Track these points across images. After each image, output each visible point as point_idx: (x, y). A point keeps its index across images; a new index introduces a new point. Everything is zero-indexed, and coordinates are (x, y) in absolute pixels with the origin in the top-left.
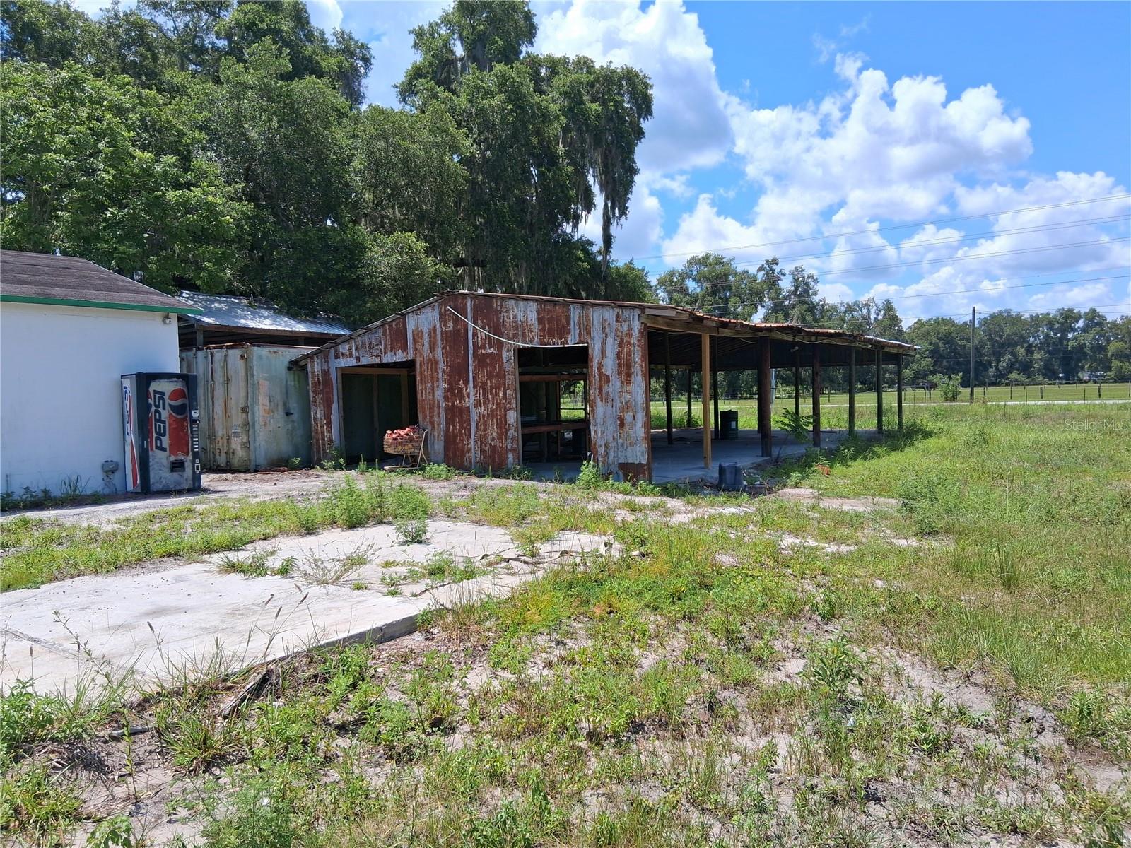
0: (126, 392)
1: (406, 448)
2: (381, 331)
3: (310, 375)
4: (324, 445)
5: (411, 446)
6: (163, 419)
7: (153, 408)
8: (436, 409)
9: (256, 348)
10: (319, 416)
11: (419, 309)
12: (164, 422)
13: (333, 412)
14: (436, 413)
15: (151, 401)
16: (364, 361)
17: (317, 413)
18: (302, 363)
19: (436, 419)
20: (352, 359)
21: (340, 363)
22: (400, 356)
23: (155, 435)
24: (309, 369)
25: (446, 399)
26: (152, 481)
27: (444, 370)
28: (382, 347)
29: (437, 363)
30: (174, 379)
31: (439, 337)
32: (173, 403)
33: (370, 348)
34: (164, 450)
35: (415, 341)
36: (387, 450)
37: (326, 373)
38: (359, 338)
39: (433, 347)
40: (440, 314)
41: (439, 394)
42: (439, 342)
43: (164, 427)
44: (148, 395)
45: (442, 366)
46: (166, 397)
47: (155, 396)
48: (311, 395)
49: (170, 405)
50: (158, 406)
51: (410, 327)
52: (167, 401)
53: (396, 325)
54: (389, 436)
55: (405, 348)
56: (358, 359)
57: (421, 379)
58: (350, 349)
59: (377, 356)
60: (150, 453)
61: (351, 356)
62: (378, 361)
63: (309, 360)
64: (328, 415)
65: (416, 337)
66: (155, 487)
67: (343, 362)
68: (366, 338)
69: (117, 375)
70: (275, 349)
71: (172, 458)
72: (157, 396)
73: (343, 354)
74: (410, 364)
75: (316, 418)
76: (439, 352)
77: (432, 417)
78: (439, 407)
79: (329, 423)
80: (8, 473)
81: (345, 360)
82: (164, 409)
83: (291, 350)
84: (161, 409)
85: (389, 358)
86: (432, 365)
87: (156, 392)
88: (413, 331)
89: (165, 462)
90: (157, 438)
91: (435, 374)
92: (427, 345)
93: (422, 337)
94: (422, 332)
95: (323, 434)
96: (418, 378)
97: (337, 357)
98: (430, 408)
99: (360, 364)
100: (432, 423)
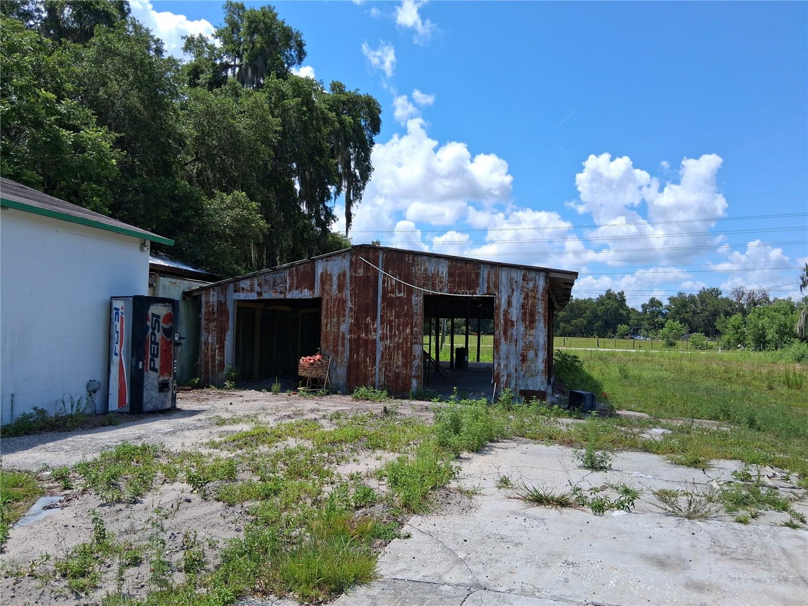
0: (117, 313)
1: (318, 372)
2: (287, 272)
3: (204, 305)
4: (213, 367)
5: (321, 370)
6: (157, 341)
7: (150, 331)
8: (340, 340)
9: (162, 278)
10: (210, 341)
11: (330, 256)
12: (157, 344)
13: (227, 338)
14: (340, 343)
15: (149, 324)
16: (266, 296)
17: (209, 338)
18: (195, 294)
19: (340, 348)
20: (253, 294)
21: (239, 296)
22: (306, 294)
23: (150, 357)
24: (203, 299)
25: (350, 332)
26: (145, 400)
27: (351, 308)
28: (288, 286)
29: (345, 302)
30: (167, 304)
31: (348, 280)
32: (165, 326)
33: (274, 286)
34: (156, 370)
35: (323, 283)
36: (301, 373)
37: (222, 305)
38: (263, 277)
39: (341, 288)
40: (351, 262)
41: (344, 328)
42: (348, 285)
43: (158, 348)
44: (147, 318)
45: (349, 304)
46: (161, 320)
47: (152, 319)
48: (203, 322)
49: (163, 328)
50: (154, 329)
51: (320, 268)
52: (162, 324)
53: (304, 268)
54: (304, 361)
55: (311, 287)
56: (259, 294)
57: (327, 314)
58: (252, 285)
59: (281, 293)
60: (145, 373)
61: (252, 290)
62: (282, 296)
63: (204, 292)
64: (221, 341)
65: (324, 279)
66: (148, 407)
67: (242, 296)
68: (269, 277)
69: (107, 297)
70: (174, 280)
71: (161, 379)
72: (154, 318)
73: (243, 289)
74: (317, 302)
75: (206, 343)
76: (347, 293)
77: (336, 346)
78: (343, 339)
79: (222, 348)
80: (13, 392)
81: (244, 294)
82: (158, 331)
83: (185, 282)
84: (156, 332)
85: (295, 295)
86: (339, 303)
87: (153, 315)
88: (322, 274)
89: (156, 383)
90: (152, 360)
91: (342, 312)
92: (335, 287)
93: (331, 280)
94: (331, 275)
95: (213, 357)
96: (324, 313)
97: (236, 291)
98: (334, 339)
99: (261, 298)
100: (336, 352)
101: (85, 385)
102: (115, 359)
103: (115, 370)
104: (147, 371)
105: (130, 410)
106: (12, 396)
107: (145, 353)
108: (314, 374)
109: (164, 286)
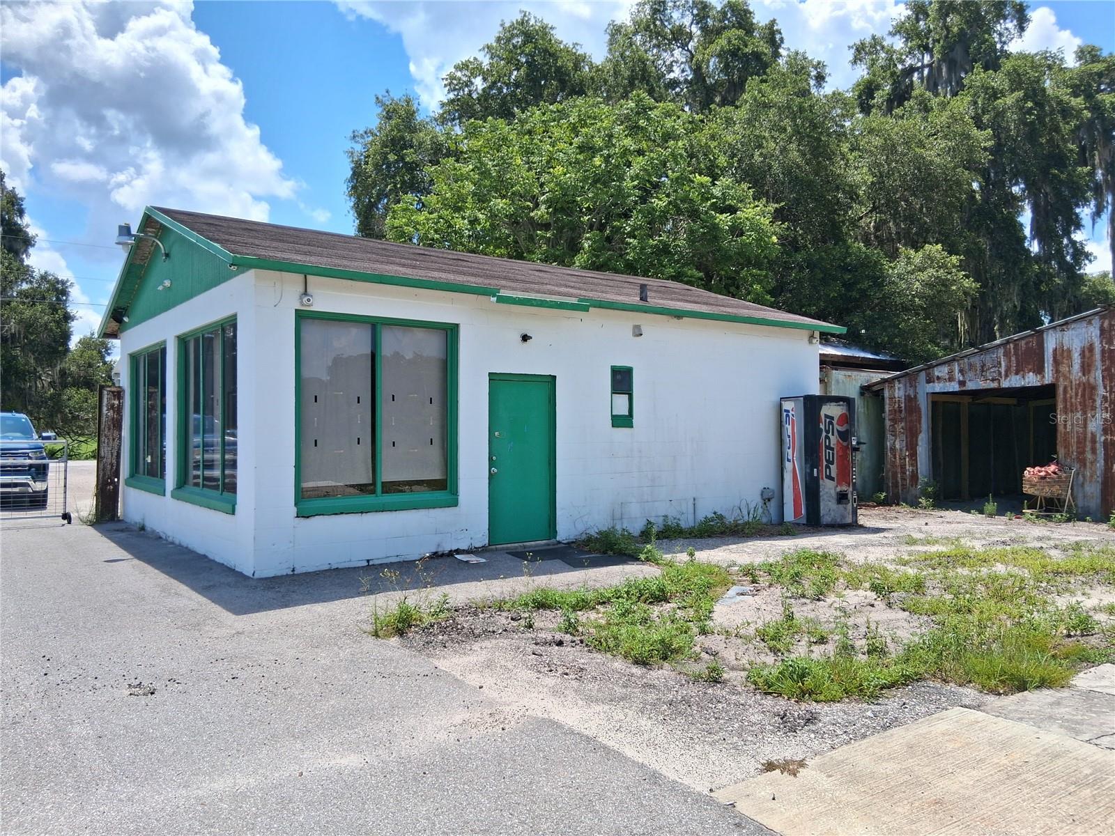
0: (787, 416)
1: (1054, 489)
2: (1001, 351)
3: (887, 401)
4: (903, 479)
5: (1058, 487)
6: (832, 446)
7: (824, 434)
8: (1089, 445)
9: (834, 371)
10: (898, 446)
11: (1066, 323)
12: (832, 449)
13: (920, 443)
14: (1088, 449)
15: (822, 426)
16: (971, 386)
17: (897, 443)
18: (875, 388)
19: (1089, 456)
20: (953, 383)
21: (934, 387)
22: (1031, 380)
23: (825, 463)
24: (887, 394)
25: (1105, 431)
26: (822, 512)
27: (1105, 397)
28: (1003, 370)
29: (1093, 388)
30: (841, 403)
31: (1098, 356)
32: (840, 428)
33: (983, 371)
34: (832, 479)
35: (1056, 362)
36: (1027, 489)
37: (911, 401)
38: (966, 360)
39: (1086, 368)
40: (1102, 330)
41: (1095, 425)
42: (1098, 364)
43: (833, 454)
44: (819, 420)
45: (1101, 391)
46: (835, 422)
47: (825, 421)
48: (888, 423)
49: (837, 430)
50: (827, 432)
51: (1051, 343)
52: (836, 426)
53: (1027, 343)
54: (1029, 473)
55: (1039, 370)
56: (962, 383)
57: (1065, 407)
58: (951, 372)
59: (993, 380)
60: (821, 482)
61: (951, 379)
62: (994, 385)
63: (887, 385)
64: (912, 447)
65: (1059, 357)
66: (826, 519)
67: (938, 387)
68: (976, 360)
69: (775, 398)
70: (849, 373)
71: (839, 489)
72: (828, 420)
73: (938, 378)
74: (1048, 391)
75: (893, 449)
76: (1097, 375)
77: (1082, 452)
78: (1094, 441)
79: (913, 455)
80: (694, 496)
81: (941, 385)
82: (833, 435)
83: (863, 374)
84: (830, 435)
85: (1014, 381)
86: (1084, 390)
87: (826, 416)
88: (1055, 350)
89: (833, 493)
90: (827, 467)
91: (1089, 403)
92: (1076, 366)
93: (1070, 357)
94: (1069, 351)
95: (903, 467)
96: (1060, 406)
97: (929, 381)
98: (1079, 442)
99: (964, 389)
100: (1083, 462)
101: (759, 493)
102: (788, 466)
103: (788, 477)
104: (822, 479)
105: (807, 521)
106: (694, 499)
107: (819, 459)
108: (1047, 492)
109: (838, 381)
